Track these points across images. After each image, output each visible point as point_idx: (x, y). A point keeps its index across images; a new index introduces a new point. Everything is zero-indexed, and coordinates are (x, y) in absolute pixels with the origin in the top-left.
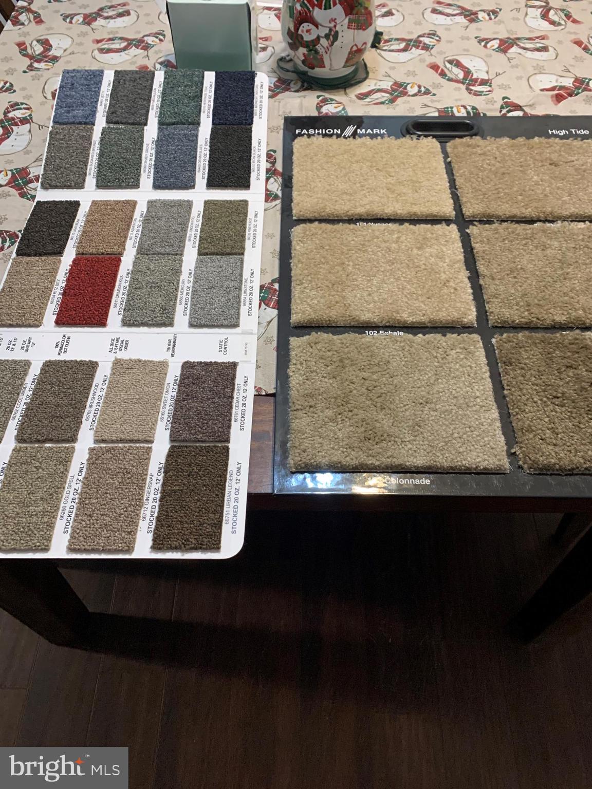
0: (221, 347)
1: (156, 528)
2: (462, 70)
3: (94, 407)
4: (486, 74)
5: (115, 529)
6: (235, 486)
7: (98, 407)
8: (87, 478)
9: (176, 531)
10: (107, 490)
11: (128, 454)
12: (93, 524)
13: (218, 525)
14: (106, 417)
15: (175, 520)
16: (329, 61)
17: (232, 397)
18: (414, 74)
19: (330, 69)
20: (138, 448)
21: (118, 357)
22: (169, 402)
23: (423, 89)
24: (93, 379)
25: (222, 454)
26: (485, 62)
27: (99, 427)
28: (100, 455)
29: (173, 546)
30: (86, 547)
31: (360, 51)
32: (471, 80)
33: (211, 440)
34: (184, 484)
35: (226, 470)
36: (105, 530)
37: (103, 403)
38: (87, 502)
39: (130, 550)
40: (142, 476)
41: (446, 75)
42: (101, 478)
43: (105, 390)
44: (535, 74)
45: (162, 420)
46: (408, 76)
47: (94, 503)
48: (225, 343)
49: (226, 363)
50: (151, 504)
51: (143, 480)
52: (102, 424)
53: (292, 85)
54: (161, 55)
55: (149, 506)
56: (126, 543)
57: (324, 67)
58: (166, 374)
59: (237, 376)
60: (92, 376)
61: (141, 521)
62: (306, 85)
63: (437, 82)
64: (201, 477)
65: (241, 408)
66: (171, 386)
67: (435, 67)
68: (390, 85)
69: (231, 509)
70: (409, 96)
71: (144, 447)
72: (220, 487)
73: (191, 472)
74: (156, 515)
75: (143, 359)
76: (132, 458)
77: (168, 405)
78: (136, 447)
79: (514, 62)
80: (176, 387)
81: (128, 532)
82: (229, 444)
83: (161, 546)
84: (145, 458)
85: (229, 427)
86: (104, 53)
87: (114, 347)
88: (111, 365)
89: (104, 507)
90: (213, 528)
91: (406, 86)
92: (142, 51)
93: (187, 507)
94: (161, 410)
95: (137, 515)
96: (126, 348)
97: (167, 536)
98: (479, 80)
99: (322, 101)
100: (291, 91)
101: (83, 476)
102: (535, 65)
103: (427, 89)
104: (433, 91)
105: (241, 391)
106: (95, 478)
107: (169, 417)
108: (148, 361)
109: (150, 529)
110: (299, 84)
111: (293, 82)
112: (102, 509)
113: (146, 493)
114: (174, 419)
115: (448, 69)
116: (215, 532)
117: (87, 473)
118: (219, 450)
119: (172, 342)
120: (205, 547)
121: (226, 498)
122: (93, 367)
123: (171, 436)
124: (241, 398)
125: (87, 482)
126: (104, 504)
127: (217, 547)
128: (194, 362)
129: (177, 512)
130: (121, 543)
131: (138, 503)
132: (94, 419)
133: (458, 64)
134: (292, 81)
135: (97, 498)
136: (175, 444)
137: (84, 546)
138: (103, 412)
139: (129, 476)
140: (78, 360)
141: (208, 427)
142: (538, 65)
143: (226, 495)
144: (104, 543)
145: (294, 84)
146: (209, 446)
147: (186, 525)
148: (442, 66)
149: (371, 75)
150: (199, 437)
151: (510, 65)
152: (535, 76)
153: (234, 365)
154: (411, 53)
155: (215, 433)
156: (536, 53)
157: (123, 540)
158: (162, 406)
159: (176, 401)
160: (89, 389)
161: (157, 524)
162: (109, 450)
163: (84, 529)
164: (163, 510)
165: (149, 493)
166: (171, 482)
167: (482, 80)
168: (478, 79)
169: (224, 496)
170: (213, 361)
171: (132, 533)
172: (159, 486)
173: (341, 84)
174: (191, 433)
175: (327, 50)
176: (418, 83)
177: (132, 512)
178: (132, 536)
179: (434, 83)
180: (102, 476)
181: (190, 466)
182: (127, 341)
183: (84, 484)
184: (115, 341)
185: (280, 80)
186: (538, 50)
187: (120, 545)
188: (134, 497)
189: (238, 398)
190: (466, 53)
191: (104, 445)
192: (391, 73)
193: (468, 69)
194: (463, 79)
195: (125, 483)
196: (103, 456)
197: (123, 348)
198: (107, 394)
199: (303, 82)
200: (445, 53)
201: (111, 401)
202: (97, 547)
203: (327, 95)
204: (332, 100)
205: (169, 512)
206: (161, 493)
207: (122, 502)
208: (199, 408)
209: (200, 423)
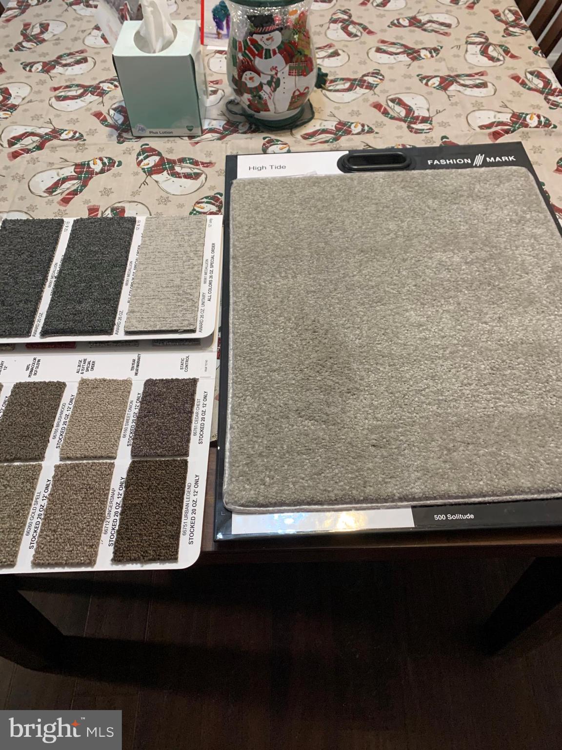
0: (182, 364)
1: (117, 541)
2: (404, 108)
3: (61, 426)
4: (427, 112)
5: (78, 544)
6: (192, 498)
7: (64, 426)
8: (52, 494)
9: (136, 544)
10: (70, 505)
11: (91, 470)
12: (57, 539)
13: (176, 537)
14: (72, 435)
15: (134, 532)
16: (273, 106)
17: (191, 412)
18: (358, 114)
19: (275, 113)
20: (101, 464)
21: (84, 378)
22: (131, 418)
23: (366, 128)
24: (60, 399)
25: (181, 467)
26: (426, 99)
27: (64, 445)
28: (65, 472)
29: (133, 558)
30: (50, 561)
31: (303, 95)
32: (413, 118)
33: (170, 454)
34: (144, 498)
35: (184, 483)
36: (68, 544)
37: (69, 422)
38: (52, 517)
39: (92, 563)
40: (104, 492)
41: (388, 114)
42: (65, 494)
43: (71, 410)
44: (474, 111)
45: (125, 436)
46: (352, 116)
47: (58, 519)
48: (187, 361)
49: (187, 380)
50: (112, 518)
51: (105, 495)
52: (68, 442)
53: (240, 127)
54: (115, 101)
55: (111, 520)
56: (87, 556)
57: (269, 111)
58: (129, 392)
59: (197, 392)
60: (60, 397)
61: (103, 535)
62: (253, 127)
63: (380, 121)
64: (160, 491)
65: (200, 422)
66: (134, 403)
67: (378, 106)
68: (334, 125)
69: (189, 521)
70: (353, 134)
71: (106, 463)
72: (178, 499)
73: (150, 486)
74: (117, 528)
75: (108, 378)
76: (95, 474)
77: (131, 421)
78: (99, 463)
79: (453, 100)
80: (139, 404)
81: (90, 546)
82: (188, 458)
83: (121, 558)
84: (107, 473)
85: (188, 441)
86: (61, 101)
87: (81, 368)
88: (77, 385)
89: (67, 522)
90: (171, 540)
91: (350, 126)
92: (98, 97)
93: (146, 520)
94: (124, 427)
95: (99, 529)
96: (92, 368)
97: (127, 548)
98: (420, 118)
99: (268, 142)
100: (239, 133)
101: (49, 492)
102: (474, 102)
103: (371, 128)
104: (376, 130)
105: (201, 406)
106: (59, 494)
107: (131, 433)
108: (113, 380)
109: (111, 542)
110: (247, 126)
111: (242, 124)
112: (66, 523)
113: (108, 507)
114: (135, 435)
115: (391, 108)
116: (172, 544)
117: (53, 490)
118: (178, 464)
119: (136, 362)
120: (163, 558)
121: (184, 510)
122: (61, 388)
123: (132, 452)
124: (200, 413)
125: (52, 500)
126: (68, 520)
127: (174, 558)
128: (156, 380)
129: (136, 525)
130: (83, 557)
131: (99, 517)
132: (61, 437)
133: (400, 102)
134: (240, 123)
135: (61, 514)
136: (135, 460)
137: (47, 560)
138: (69, 431)
139: (92, 491)
140: (47, 381)
141: (168, 442)
142: (477, 101)
143: (184, 507)
144: (67, 557)
145: (242, 126)
146: (168, 461)
147: (145, 538)
148: (384, 105)
149: (316, 115)
150: (159, 452)
151: (450, 102)
152: (474, 113)
153: (194, 381)
154: (356, 93)
155: (173, 447)
156: (475, 89)
157: (85, 554)
158: (125, 423)
159: (138, 418)
160: (56, 409)
161: (117, 538)
162: (73, 467)
163: (48, 544)
164: (123, 524)
165: (111, 507)
166: (131, 496)
167: (423, 117)
168: (419, 116)
169: (182, 508)
170: (174, 378)
171: (94, 546)
172: (120, 501)
173: (286, 125)
174: (152, 449)
175: (270, 95)
176: (362, 123)
177: (94, 526)
178: (94, 549)
179: (377, 122)
180: (67, 492)
181: (150, 480)
182: (94, 362)
183: (50, 500)
184: (82, 362)
185: (229, 123)
186: (477, 86)
187: (82, 558)
188: (96, 512)
189: (197, 413)
190: (408, 91)
191: (69, 462)
192: (335, 112)
193: (410, 107)
194: (405, 117)
195: (88, 499)
196: (68, 473)
197: (90, 369)
198: (73, 413)
199: (251, 124)
200: (387, 92)
201: (76, 420)
202: (61, 561)
203: (273, 137)
204: (278, 141)
205: (129, 525)
206: (122, 507)
207: (85, 517)
208: (160, 424)
209: (160, 439)
